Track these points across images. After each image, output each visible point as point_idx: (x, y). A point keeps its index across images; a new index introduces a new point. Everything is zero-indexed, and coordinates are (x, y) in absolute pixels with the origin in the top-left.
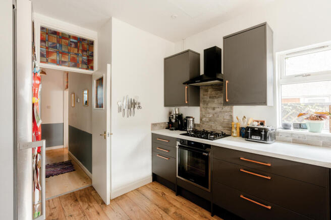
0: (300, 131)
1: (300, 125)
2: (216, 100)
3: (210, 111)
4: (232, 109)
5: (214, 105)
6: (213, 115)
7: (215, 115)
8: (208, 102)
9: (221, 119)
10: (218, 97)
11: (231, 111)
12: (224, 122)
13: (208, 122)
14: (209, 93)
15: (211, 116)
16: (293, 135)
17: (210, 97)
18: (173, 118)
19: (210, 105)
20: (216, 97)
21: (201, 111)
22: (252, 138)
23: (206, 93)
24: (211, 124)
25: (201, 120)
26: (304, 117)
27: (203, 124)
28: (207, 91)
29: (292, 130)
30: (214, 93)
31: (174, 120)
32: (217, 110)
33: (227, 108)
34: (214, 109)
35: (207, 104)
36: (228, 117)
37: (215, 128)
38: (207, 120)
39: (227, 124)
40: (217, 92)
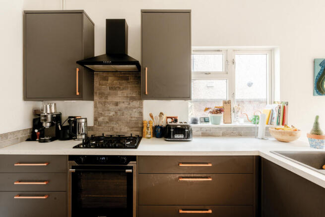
0: (205, 125)
1: (205, 118)
2: (119, 93)
3: (112, 107)
4: (142, 104)
5: (117, 99)
6: (116, 113)
7: (119, 113)
8: (109, 94)
9: (127, 116)
10: (123, 89)
11: (141, 107)
12: (131, 121)
13: (107, 122)
14: (109, 82)
15: (112, 114)
16: (202, 129)
17: (111, 88)
18: (45, 120)
19: (110, 99)
20: (119, 88)
21: (95, 107)
22: (175, 137)
23: (104, 82)
24: (113, 125)
25: (96, 120)
26: (208, 111)
27: (100, 125)
28: (106, 79)
29: (199, 124)
30: (116, 82)
31: (48, 124)
32: (122, 106)
33: (135, 103)
34: (117, 104)
35: (106, 98)
36: (136, 115)
37: (119, 131)
38: (107, 119)
39: (135, 123)
40: (121, 82)
